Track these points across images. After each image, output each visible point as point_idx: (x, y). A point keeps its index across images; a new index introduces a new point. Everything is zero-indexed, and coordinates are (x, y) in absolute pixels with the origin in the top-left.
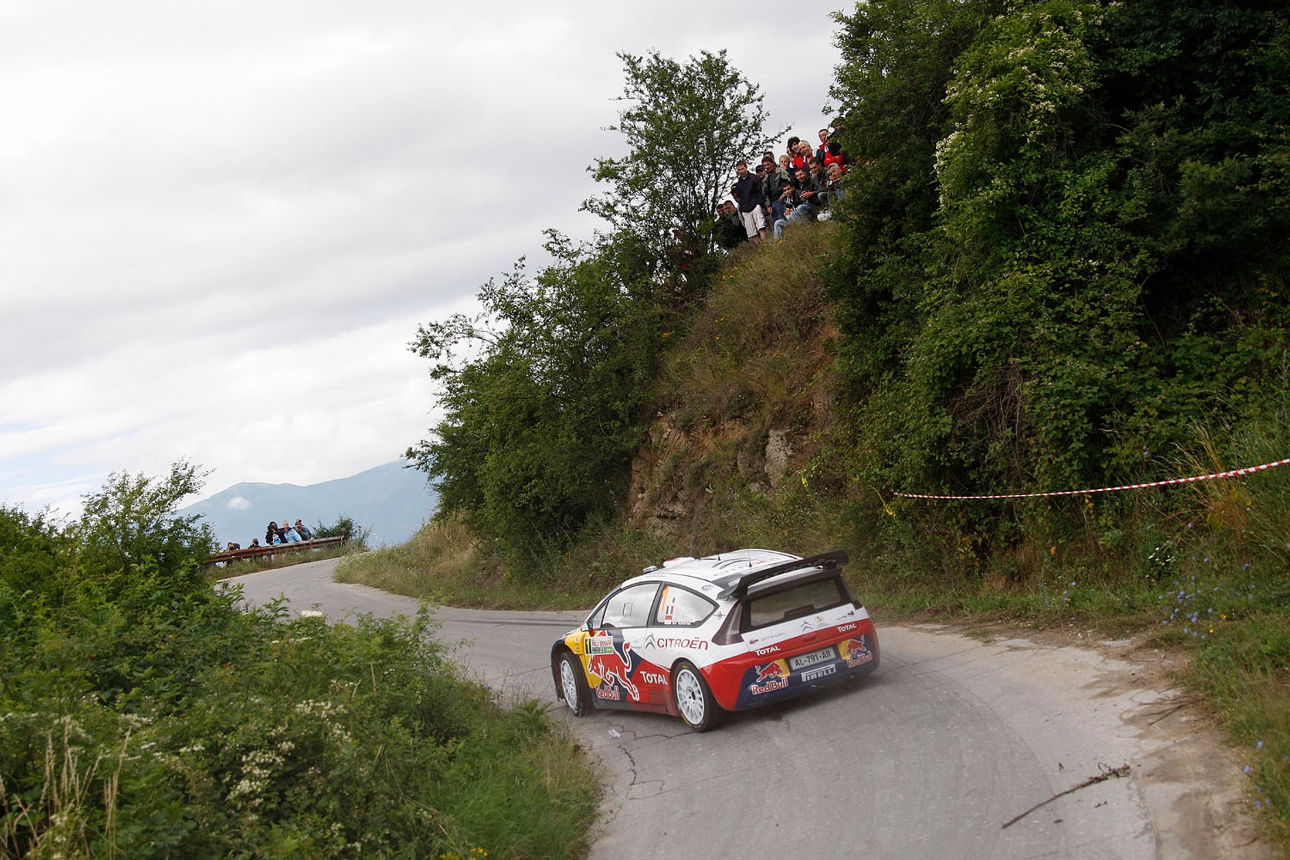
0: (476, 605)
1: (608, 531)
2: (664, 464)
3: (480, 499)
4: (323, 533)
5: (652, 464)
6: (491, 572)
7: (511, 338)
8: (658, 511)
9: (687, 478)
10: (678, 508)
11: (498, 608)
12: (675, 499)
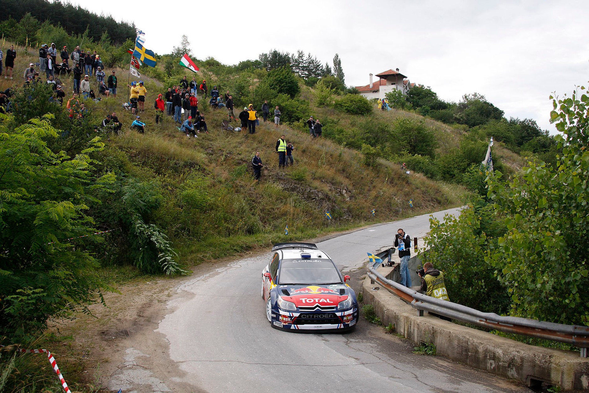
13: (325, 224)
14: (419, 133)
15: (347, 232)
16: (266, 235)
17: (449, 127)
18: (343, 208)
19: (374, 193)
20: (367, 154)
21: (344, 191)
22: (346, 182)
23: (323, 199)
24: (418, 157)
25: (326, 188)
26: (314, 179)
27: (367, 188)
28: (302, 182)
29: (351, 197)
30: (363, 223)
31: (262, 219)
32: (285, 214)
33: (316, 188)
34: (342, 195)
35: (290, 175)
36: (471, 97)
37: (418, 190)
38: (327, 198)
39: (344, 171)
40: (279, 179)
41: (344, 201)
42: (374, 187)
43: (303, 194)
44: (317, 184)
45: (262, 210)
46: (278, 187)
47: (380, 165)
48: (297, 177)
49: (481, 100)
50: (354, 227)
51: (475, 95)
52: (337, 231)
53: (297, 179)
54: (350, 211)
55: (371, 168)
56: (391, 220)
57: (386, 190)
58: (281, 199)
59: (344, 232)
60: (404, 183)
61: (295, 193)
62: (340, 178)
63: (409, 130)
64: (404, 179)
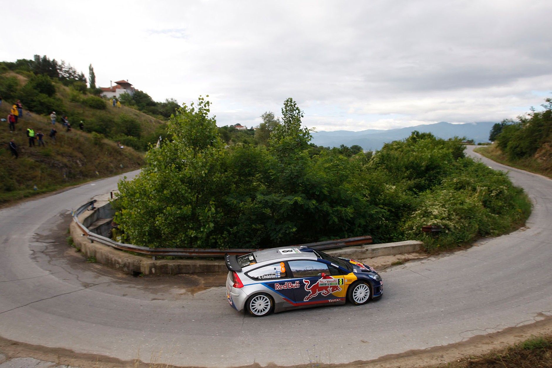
0: (502, 163)
1: (529, 158)
2: (543, 151)
3: (506, 147)
4: (468, 141)
5: (541, 150)
6: (503, 158)
7: (520, 124)
8: (540, 158)
9: (548, 154)
10: (544, 158)
11: (506, 165)
12: (544, 157)
13: (64, 182)
14: (132, 123)
15: (78, 186)
16: (20, 192)
17: (154, 118)
18: (77, 171)
19: (98, 161)
20: (96, 138)
21: (78, 161)
22: (80, 155)
23: (62, 167)
24: (130, 137)
25: (65, 160)
26: (58, 154)
27: (94, 158)
28: (49, 157)
29: (83, 164)
30: (89, 180)
31: (18, 181)
32: (35, 177)
33: (58, 160)
34: (77, 163)
35: (40, 153)
36: (170, 100)
37: (126, 158)
38: (66, 166)
39: (79, 148)
40: (32, 155)
41: (78, 167)
42: (99, 157)
43: (49, 164)
44: (59, 158)
45: (18, 176)
46: (31, 160)
47: (104, 144)
48: (45, 154)
49: (175, 102)
50: (83, 183)
51: (172, 99)
52: (71, 185)
53: (45, 155)
54: (81, 172)
55: (97, 146)
56: (108, 176)
57: (105, 159)
58: (32, 168)
59: (75, 186)
60: (118, 155)
61: (43, 164)
62: (76, 153)
63: (126, 122)
64: (118, 152)
